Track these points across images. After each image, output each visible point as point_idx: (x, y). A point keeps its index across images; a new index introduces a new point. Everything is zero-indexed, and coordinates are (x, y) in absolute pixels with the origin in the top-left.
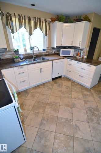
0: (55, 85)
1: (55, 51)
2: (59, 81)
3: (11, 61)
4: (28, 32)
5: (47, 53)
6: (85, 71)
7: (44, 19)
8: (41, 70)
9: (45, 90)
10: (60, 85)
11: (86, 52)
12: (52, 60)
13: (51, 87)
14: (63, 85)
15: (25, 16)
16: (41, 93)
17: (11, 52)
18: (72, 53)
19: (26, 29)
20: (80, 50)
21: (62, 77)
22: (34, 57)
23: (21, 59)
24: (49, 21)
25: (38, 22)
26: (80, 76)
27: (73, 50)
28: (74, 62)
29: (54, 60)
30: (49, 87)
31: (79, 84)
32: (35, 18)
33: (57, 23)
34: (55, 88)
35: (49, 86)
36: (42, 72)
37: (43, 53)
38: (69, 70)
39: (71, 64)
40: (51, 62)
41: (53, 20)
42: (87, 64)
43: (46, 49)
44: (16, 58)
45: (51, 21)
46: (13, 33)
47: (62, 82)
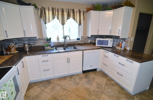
0: (84, 79)
1: (91, 40)
2: (92, 75)
3: (42, 48)
4: (61, 22)
5: (82, 43)
6: (124, 67)
7: (78, 10)
8: (68, 60)
9: (70, 84)
10: (90, 80)
11: (129, 43)
12: (83, 50)
13: (78, 81)
14: (94, 81)
15: (58, 9)
16: (63, 87)
17: (44, 40)
18: (110, 43)
19: (58, 20)
20: (121, 40)
21: (97, 71)
22: (65, 46)
23: (52, 47)
24: (84, 11)
25: (71, 13)
26: (118, 73)
27: (112, 40)
28: (111, 55)
29: (86, 50)
30: (76, 82)
31: (117, 84)
32: (68, 10)
33: (93, 13)
34: (83, 84)
35: (76, 80)
36: (69, 62)
37: (76, 42)
38: (105, 64)
39: (107, 56)
40: (81, 52)
41: (88, 10)
42: (127, 59)
43: (80, 38)
44: (46, 46)
45: (86, 11)
46: (45, 23)
47: (95, 77)
